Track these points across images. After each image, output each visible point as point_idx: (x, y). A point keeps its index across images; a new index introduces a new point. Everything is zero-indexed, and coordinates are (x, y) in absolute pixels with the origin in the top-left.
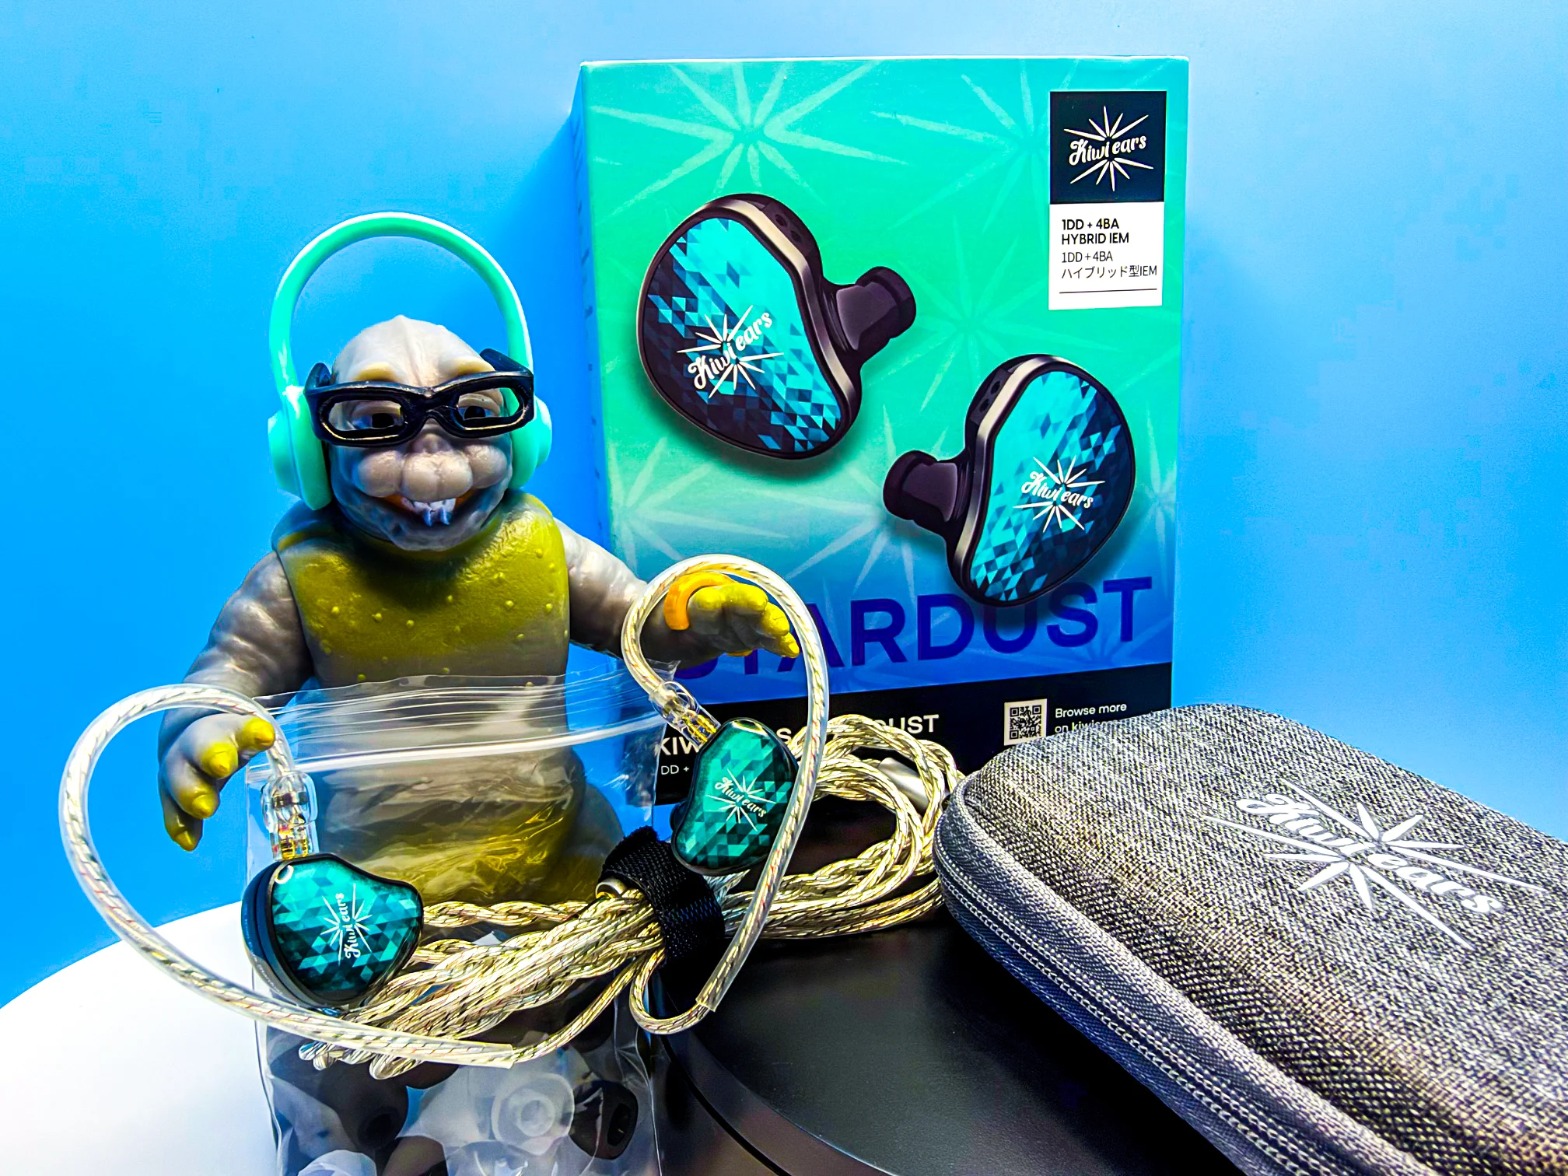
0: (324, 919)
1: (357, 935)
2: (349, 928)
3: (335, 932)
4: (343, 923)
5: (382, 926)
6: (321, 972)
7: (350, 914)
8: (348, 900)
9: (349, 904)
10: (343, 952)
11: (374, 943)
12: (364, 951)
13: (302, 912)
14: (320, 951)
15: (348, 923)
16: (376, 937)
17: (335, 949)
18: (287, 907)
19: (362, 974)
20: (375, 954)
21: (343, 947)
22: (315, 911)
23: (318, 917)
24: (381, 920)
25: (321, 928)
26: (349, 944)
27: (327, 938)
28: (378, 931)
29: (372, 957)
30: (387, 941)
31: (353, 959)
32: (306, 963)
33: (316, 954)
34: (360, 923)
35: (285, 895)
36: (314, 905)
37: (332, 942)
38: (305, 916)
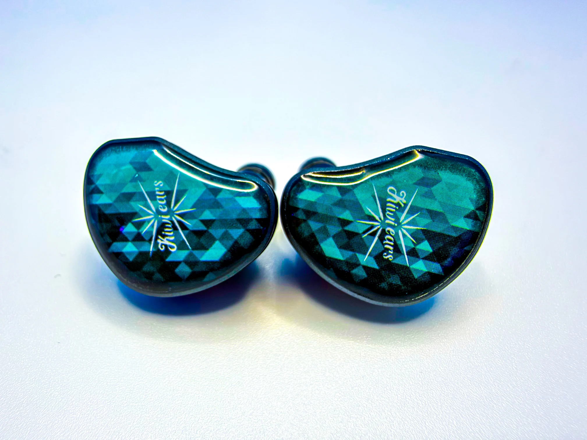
0: (137, 206)
1: (175, 228)
2: (166, 218)
3: (149, 221)
4: (158, 212)
5: (208, 223)
6: (131, 259)
7: (168, 204)
8: (168, 188)
9: (168, 194)
10: (156, 244)
11: (195, 239)
12: (181, 246)
13: (115, 196)
14: (130, 238)
15: (165, 214)
16: (198, 233)
17: (147, 238)
18: (102, 189)
19: (177, 270)
20: (196, 253)
21: (157, 238)
22: (129, 197)
23: (132, 203)
24: (207, 215)
25: (134, 214)
26: (164, 236)
27: (139, 225)
28: (202, 227)
29: (190, 254)
30: (212, 240)
31: (167, 252)
32: (117, 246)
33: (126, 240)
34: (179, 215)
35: (100, 176)
36: (129, 189)
37: (144, 229)
38: (118, 200)
